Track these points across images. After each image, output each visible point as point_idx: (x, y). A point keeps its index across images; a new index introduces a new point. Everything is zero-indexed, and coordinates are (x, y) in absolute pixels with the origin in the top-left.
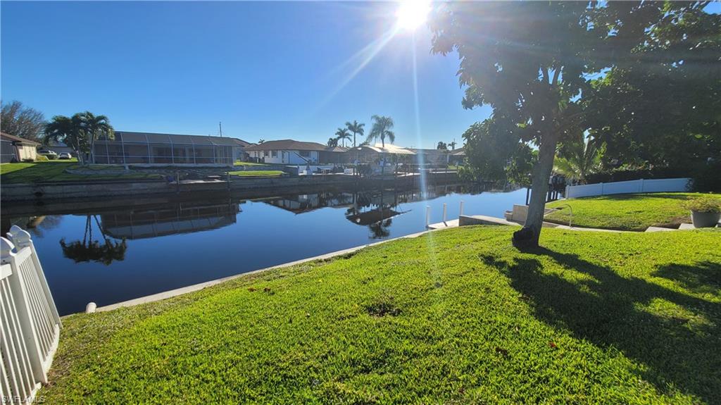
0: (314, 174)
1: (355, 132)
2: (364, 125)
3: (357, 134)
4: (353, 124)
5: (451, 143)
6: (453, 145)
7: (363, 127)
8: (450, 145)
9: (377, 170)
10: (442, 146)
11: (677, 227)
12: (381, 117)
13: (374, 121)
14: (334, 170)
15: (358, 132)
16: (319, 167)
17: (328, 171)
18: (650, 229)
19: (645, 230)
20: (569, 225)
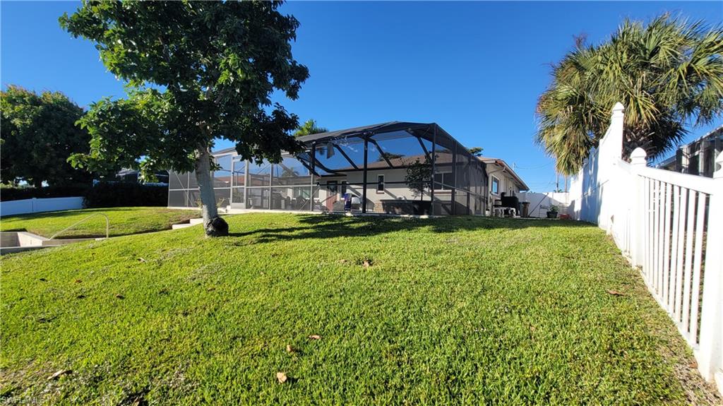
11: (188, 222)
18: (175, 227)
19: (170, 228)
20: (105, 236)
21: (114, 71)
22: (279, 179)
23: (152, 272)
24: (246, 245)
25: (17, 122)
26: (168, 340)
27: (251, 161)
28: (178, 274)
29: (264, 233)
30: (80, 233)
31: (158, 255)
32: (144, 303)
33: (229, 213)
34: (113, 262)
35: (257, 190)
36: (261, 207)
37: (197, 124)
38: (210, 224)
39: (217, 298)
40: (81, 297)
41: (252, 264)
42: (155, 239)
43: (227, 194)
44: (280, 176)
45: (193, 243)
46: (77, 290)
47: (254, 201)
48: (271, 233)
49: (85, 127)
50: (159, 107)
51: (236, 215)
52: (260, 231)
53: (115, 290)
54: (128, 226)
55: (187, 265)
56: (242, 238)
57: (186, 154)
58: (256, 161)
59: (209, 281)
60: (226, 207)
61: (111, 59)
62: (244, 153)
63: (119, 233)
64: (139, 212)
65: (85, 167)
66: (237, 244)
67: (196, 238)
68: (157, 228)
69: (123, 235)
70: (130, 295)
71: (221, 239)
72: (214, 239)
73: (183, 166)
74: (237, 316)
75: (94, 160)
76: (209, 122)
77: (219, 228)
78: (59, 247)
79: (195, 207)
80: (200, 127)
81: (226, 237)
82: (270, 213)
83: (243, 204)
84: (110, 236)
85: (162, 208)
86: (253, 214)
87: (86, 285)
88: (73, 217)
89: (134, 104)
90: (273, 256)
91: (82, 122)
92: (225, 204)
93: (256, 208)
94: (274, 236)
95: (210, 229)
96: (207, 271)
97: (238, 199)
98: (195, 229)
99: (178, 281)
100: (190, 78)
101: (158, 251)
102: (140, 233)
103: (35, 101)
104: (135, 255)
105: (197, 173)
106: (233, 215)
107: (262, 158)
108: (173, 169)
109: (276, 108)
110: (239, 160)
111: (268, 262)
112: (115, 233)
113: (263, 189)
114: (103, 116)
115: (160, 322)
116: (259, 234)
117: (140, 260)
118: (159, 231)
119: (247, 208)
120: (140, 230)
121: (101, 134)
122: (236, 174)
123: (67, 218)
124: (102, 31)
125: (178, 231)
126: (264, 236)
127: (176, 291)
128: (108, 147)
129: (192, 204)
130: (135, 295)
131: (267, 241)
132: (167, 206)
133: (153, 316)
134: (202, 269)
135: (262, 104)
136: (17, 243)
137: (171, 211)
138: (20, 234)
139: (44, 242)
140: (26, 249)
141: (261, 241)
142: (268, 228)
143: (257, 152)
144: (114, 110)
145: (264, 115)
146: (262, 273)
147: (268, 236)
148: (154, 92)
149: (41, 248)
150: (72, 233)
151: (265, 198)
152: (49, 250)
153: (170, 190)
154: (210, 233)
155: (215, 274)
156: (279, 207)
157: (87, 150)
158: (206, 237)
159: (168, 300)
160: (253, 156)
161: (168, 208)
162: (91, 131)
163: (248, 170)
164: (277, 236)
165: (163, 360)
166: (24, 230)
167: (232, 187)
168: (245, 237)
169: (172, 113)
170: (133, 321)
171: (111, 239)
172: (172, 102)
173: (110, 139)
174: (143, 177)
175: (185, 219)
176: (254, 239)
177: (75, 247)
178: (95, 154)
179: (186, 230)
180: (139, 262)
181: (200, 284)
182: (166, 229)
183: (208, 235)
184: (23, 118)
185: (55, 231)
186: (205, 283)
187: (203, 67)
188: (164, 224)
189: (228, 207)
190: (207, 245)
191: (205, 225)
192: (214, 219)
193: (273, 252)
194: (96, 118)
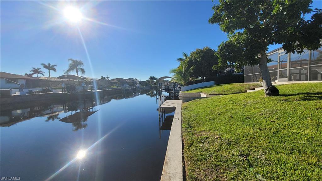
0: (27, 94)
1: (49, 70)
2: (56, 66)
3: (51, 71)
4: (47, 64)
5: (107, 77)
6: (108, 78)
7: (55, 67)
8: (106, 78)
9: (79, 89)
10: (102, 78)
11: (254, 89)
12: (74, 59)
13: (70, 62)
14: (44, 91)
15: (51, 70)
16: (30, 89)
17: (39, 92)
18: (248, 91)
19: (246, 92)
20: (222, 94)
21: (225, 31)
22: (315, 60)
23: (242, 109)
24: (292, 101)
25: (198, 59)
26: (253, 138)
27: (294, 53)
28: (253, 111)
29: (306, 95)
30: (215, 93)
31: (243, 103)
32: (241, 121)
33: (276, 84)
34: (227, 104)
35: (296, 70)
36: (300, 80)
37: (259, 41)
38: (267, 89)
39: (277, 126)
40: (219, 114)
41: (299, 112)
42: (241, 96)
43: (275, 74)
44: (315, 59)
45: (259, 98)
46: (218, 112)
47: (295, 77)
48: (312, 95)
49: (217, 55)
50: (242, 39)
51: (282, 85)
52: (302, 94)
53: (229, 114)
54: (229, 91)
55: (257, 108)
56: (288, 97)
57: (254, 57)
58: (297, 52)
59: (271, 117)
60: (275, 81)
61: (224, 26)
62: (288, 48)
63: (227, 93)
64: (232, 85)
65: (217, 70)
66: (286, 100)
67: (260, 96)
68: (240, 92)
69: (228, 94)
70: (235, 117)
71: (274, 97)
72: (271, 97)
73: (253, 62)
74: (293, 138)
75: (219, 66)
76: (266, 38)
77: (273, 91)
78: (210, 97)
79: (256, 82)
80: (261, 42)
81: (278, 96)
82: (308, 83)
83: (287, 79)
84: (224, 94)
85: (241, 83)
86: (294, 84)
87: (220, 111)
88: (212, 88)
89: (231, 41)
90: (317, 109)
91: (216, 54)
92: (274, 80)
93: (297, 80)
94: (316, 97)
95: (268, 92)
96: (269, 112)
97: (282, 76)
98: (258, 92)
99: (254, 114)
100: (255, 20)
101: (243, 101)
102: (234, 94)
103: (202, 51)
104: (234, 102)
105: (260, 65)
106: (280, 85)
107: (302, 49)
108: (249, 65)
109: (315, 13)
110: (285, 53)
111: (312, 112)
112: (226, 93)
113: (301, 69)
114: (222, 50)
115: (248, 129)
116: (301, 96)
117: (236, 104)
118: (241, 93)
119: (289, 81)
120: (234, 93)
121: (221, 57)
122: (280, 63)
123: (211, 88)
124: (220, 18)
125: (250, 93)
126: (306, 97)
127: (254, 119)
128: (223, 61)
129: (255, 81)
130: (237, 117)
131: (310, 100)
132: (243, 82)
133: (245, 127)
134: (266, 111)
135: (304, 13)
136: (200, 96)
137: (246, 84)
138: (201, 93)
139: (207, 96)
140: (203, 98)
141: (305, 100)
142: (309, 92)
143: (298, 46)
144: (225, 46)
145: (304, 21)
146: (308, 118)
147: (310, 97)
148: (239, 33)
149: (206, 97)
150: (213, 93)
151: (303, 74)
152: (208, 98)
153: (244, 75)
154: (267, 94)
155: (274, 114)
156: (316, 79)
157: (218, 63)
158: (266, 96)
159: (251, 122)
160: (295, 49)
161: (244, 83)
162: (218, 56)
163: (290, 59)
164: (319, 97)
165: (253, 146)
166: (201, 92)
167: (278, 70)
168: (291, 97)
169: (247, 39)
170: (238, 126)
171: (225, 95)
172: (247, 35)
173: (224, 58)
174: (236, 70)
175: (252, 88)
176: (298, 98)
177: (215, 98)
178: (220, 64)
179: (254, 93)
180: (236, 105)
181: (265, 118)
182: (245, 92)
183: (267, 95)
184: (199, 58)
185: (209, 92)
186: (268, 118)
187: (261, 11)
188: (243, 89)
189: (276, 81)
190: (267, 100)
191: (265, 90)
192: (270, 87)
193: (317, 107)
194: (220, 51)
